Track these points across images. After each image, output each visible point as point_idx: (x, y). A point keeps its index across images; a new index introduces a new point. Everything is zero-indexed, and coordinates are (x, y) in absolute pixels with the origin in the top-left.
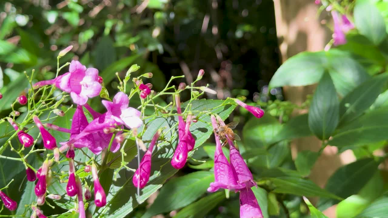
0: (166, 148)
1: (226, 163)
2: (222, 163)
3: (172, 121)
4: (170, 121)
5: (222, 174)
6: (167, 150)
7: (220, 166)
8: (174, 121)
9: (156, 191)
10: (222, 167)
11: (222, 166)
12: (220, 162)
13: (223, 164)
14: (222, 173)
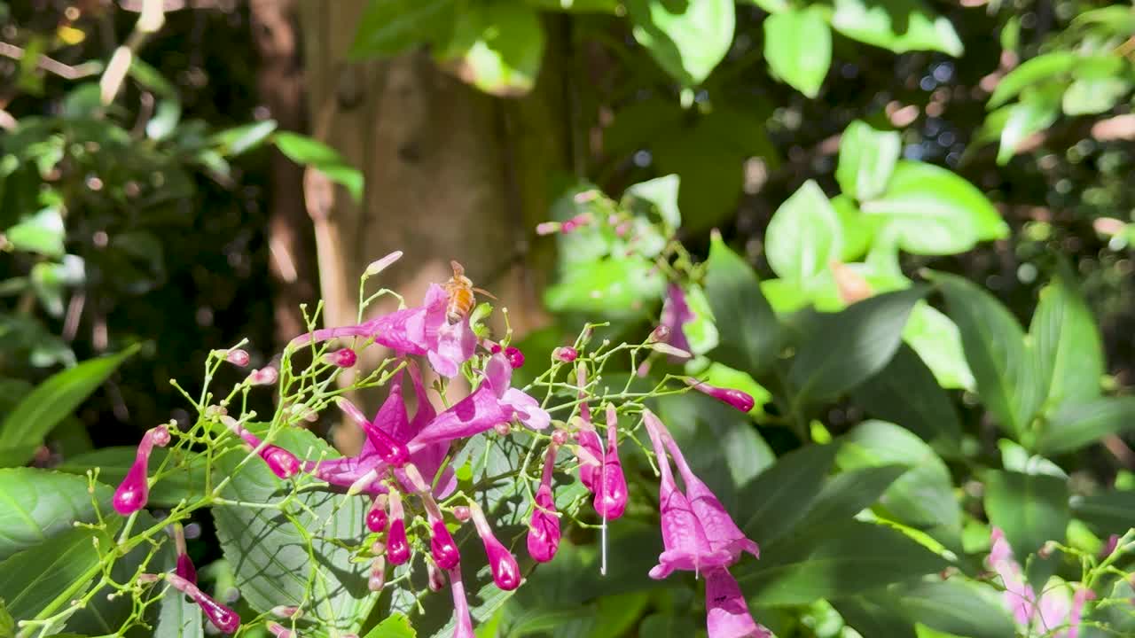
0: (509, 503)
1: (687, 508)
2: (679, 509)
3: (509, 444)
4: (505, 444)
5: (682, 534)
6: (512, 506)
7: (675, 517)
8: (514, 443)
9: (501, 604)
10: (681, 519)
11: (678, 516)
12: (674, 508)
13: (683, 512)
14: (682, 531)
